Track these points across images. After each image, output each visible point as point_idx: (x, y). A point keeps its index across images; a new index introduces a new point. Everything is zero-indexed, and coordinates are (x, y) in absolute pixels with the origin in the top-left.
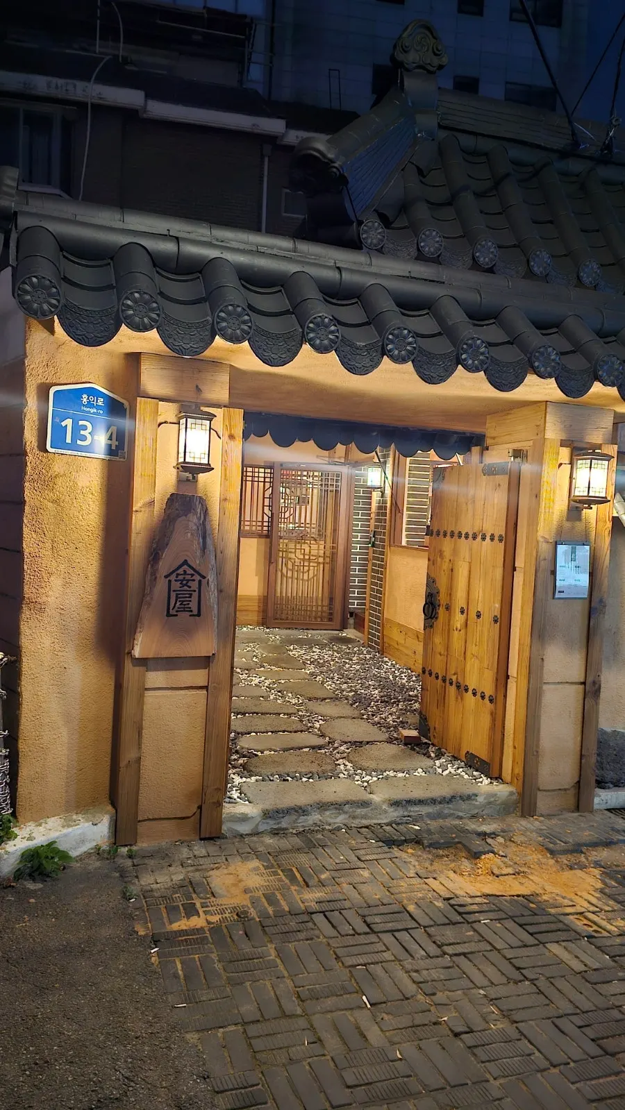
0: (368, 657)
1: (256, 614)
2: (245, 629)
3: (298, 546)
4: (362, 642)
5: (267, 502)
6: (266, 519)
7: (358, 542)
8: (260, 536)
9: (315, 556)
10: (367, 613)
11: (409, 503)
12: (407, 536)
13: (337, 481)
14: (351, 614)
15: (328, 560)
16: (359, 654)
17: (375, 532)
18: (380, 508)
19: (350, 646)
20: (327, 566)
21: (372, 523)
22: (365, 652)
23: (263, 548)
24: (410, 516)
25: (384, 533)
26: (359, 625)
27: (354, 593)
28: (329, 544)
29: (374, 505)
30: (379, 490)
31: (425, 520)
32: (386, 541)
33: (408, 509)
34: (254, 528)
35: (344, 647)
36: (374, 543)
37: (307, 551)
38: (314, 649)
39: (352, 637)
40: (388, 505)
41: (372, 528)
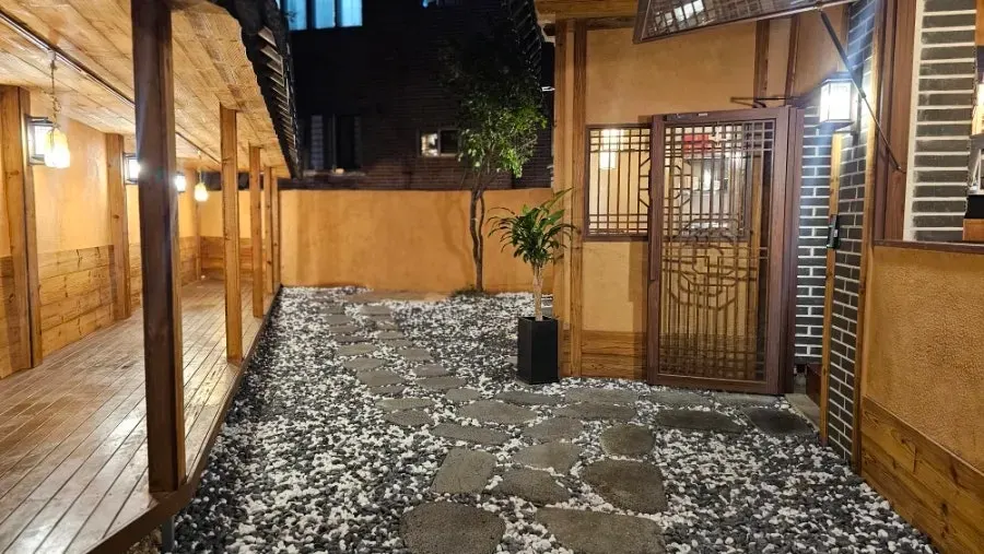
0: (823, 477)
1: (631, 361)
2: (610, 386)
3: (700, 252)
4: (817, 430)
5: (645, 183)
6: (644, 210)
7: (811, 242)
8: (635, 238)
9: (730, 267)
10: (825, 367)
11: (920, 146)
12: (918, 222)
13: (768, 135)
14: (801, 368)
15: (755, 274)
16: (804, 468)
17: (838, 217)
18: (848, 168)
19: (789, 441)
20: (754, 285)
21: (835, 199)
22: (818, 464)
23: (640, 257)
24: (923, 177)
25: (860, 219)
26: (813, 390)
27: (804, 331)
28: (757, 248)
29: (838, 162)
30: (848, 128)
31: (965, 184)
32: (864, 234)
33: (920, 161)
34: (622, 226)
35: (777, 441)
36: (836, 240)
37: (713, 260)
38: (713, 443)
39: (800, 414)
40: (869, 157)
41: (834, 211)
